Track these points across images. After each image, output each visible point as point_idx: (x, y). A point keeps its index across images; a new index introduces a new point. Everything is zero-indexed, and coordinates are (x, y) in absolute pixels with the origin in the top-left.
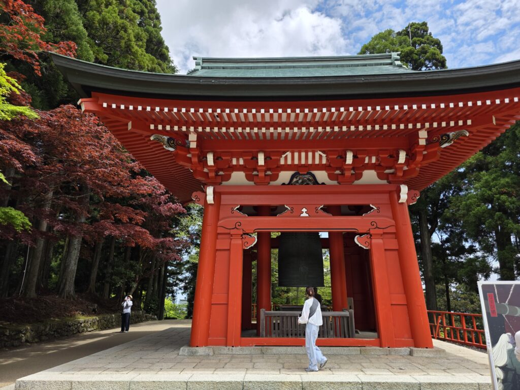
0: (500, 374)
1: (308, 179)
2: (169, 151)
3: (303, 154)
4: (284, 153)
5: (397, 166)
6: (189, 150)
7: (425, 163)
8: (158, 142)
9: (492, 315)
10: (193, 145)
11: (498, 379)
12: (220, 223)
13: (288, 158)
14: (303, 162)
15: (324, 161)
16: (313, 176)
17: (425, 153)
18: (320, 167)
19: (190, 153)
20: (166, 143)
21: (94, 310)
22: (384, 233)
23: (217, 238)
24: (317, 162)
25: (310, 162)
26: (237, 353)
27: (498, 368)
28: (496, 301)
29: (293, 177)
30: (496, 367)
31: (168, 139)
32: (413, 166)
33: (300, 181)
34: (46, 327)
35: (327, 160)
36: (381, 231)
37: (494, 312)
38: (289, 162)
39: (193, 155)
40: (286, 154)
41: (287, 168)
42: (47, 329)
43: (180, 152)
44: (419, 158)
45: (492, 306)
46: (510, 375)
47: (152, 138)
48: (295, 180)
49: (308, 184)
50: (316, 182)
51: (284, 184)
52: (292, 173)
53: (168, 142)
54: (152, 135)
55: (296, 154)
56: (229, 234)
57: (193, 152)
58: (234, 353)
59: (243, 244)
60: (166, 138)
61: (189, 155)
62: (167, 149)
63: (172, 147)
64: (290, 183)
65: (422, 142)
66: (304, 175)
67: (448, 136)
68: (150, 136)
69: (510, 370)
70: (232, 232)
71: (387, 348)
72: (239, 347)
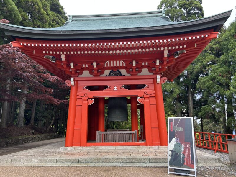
0: (170, 153)
1: (118, 73)
2: (53, 62)
3: (115, 62)
4: (106, 62)
5: (156, 67)
6: (62, 62)
7: (169, 65)
8: (47, 58)
9: (171, 131)
10: (63, 60)
11: (169, 155)
12: (78, 94)
13: (108, 64)
14: (115, 65)
15: (124, 65)
16: (120, 72)
17: (168, 60)
18: (123, 68)
19: (62, 63)
20: (51, 59)
21: (33, 133)
22: (150, 97)
23: (76, 101)
24: (121, 65)
25: (118, 65)
26: (85, 149)
27: (170, 151)
28: (173, 125)
29: (111, 72)
30: (169, 150)
31: (52, 57)
32: (163, 66)
33: (114, 74)
34: (10, 140)
35: (126, 64)
36: (148, 96)
37: (172, 130)
38: (109, 66)
39: (64, 64)
40: (107, 62)
41: (108, 68)
42: (10, 141)
43: (58, 63)
44: (165, 63)
45: (172, 127)
46: (174, 153)
47: (45, 57)
48: (112, 74)
49: (117, 76)
50: (121, 75)
51: (106, 76)
52: (110, 70)
53: (52, 59)
54: (45, 56)
55: (112, 62)
56: (82, 99)
57: (63, 63)
58: (83, 149)
59: (88, 103)
60: (51, 57)
61: (62, 64)
62: (52, 61)
63: (54, 61)
64: (109, 75)
65: (166, 56)
66: (116, 71)
67: (177, 52)
68: (44, 56)
69: (174, 151)
70: (83, 98)
71: (148, 146)
72: (86, 147)
